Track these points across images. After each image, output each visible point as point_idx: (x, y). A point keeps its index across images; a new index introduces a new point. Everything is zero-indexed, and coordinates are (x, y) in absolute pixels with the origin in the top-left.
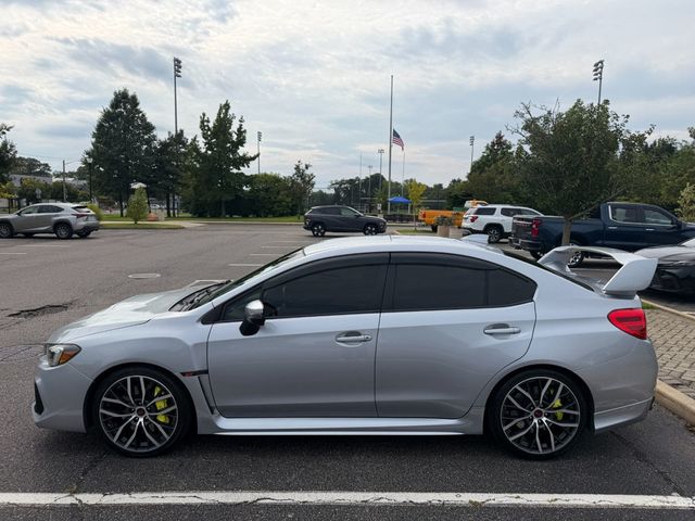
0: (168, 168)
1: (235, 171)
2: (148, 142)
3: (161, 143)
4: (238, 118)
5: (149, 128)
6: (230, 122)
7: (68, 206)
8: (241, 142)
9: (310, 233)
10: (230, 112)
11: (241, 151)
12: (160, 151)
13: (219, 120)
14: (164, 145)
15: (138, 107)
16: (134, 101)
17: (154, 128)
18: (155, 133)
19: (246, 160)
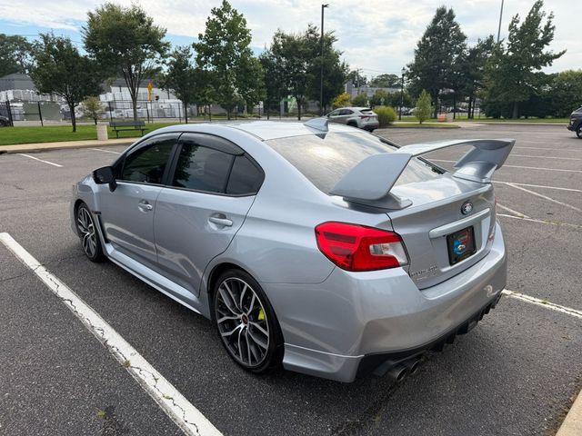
0: (473, 72)
1: (535, 71)
2: (459, 51)
3: (471, 51)
4: (548, 15)
5: (461, 38)
6: (539, 20)
7: (357, 109)
8: (547, 40)
9: (574, 134)
10: (541, 10)
11: (546, 50)
12: (469, 58)
13: (529, 19)
14: (474, 52)
15: (454, 20)
16: (451, 16)
17: (465, 38)
18: (465, 42)
19: (549, 59)
